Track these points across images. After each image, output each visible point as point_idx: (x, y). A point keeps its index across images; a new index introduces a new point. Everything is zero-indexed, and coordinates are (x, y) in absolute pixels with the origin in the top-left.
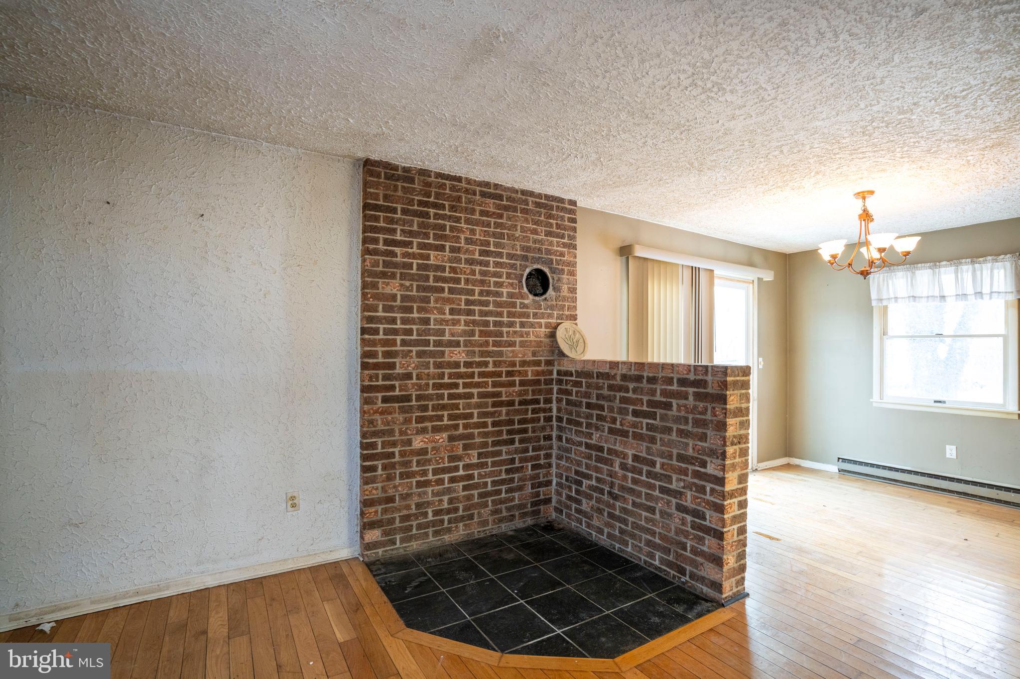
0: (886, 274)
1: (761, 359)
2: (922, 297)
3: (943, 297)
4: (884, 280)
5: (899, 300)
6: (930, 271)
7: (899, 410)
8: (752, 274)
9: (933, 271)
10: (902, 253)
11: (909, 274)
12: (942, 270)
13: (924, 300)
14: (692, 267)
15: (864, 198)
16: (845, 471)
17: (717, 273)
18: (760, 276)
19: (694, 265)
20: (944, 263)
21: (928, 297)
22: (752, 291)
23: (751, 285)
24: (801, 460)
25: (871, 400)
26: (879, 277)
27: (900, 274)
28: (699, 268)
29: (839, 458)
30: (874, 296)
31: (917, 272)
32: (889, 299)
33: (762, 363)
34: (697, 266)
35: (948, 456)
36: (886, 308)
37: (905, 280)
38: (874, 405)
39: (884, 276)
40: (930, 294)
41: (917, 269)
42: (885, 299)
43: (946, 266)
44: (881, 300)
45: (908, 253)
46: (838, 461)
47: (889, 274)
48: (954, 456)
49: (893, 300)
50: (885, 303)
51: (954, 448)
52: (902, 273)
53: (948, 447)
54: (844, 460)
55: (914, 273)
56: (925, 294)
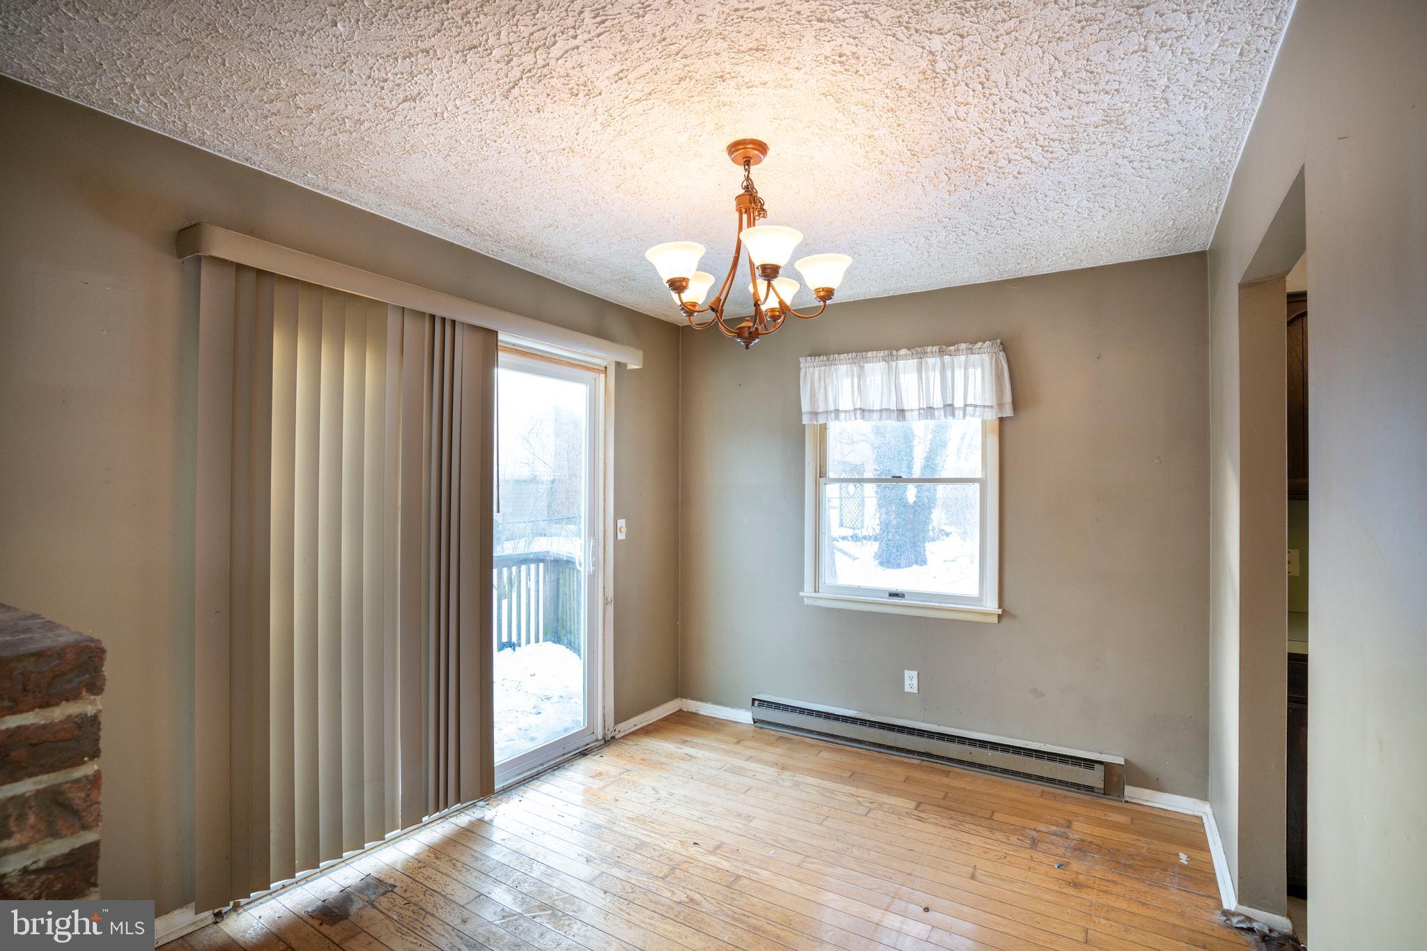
0: (823, 368)
1: (622, 523)
2: (873, 411)
3: (901, 412)
4: (820, 378)
5: (842, 416)
6: (883, 364)
7: (840, 611)
8: (602, 355)
9: (889, 364)
10: (817, 291)
11: (856, 369)
12: (901, 363)
13: (876, 416)
14: (433, 317)
15: (747, 163)
16: (763, 722)
17: (502, 337)
18: (622, 360)
19: (439, 312)
20: (903, 352)
21: (881, 411)
22: (605, 385)
23: (602, 376)
24: (699, 703)
25: (801, 594)
26: (813, 373)
27: (843, 368)
28: (453, 322)
29: (754, 700)
30: (805, 407)
31: (866, 365)
32: (827, 412)
33: (624, 530)
34: (449, 315)
35: (907, 689)
36: (823, 428)
37: (850, 380)
38: (807, 602)
39: (820, 371)
40: (885, 406)
41: (867, 360)
42: (822, 413)
43: (905, 357)
44: (815, 414)
45: (829, 293)
46: (753, 704)
47: (827, 368)
48: (915, 690)
49: (833, 415)
50: (821, 420)
51: (915, 674)
52: (845, 366)
53: (907, 673)
54: (763, 703)
55: (862, 368)
56: (877, 407)
